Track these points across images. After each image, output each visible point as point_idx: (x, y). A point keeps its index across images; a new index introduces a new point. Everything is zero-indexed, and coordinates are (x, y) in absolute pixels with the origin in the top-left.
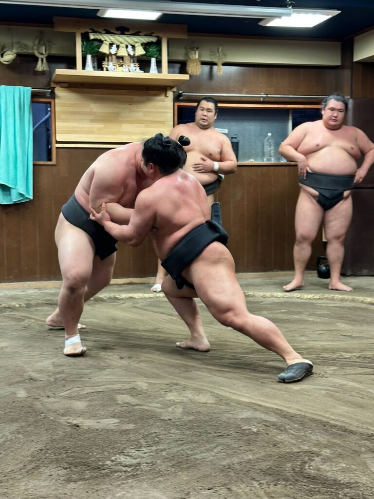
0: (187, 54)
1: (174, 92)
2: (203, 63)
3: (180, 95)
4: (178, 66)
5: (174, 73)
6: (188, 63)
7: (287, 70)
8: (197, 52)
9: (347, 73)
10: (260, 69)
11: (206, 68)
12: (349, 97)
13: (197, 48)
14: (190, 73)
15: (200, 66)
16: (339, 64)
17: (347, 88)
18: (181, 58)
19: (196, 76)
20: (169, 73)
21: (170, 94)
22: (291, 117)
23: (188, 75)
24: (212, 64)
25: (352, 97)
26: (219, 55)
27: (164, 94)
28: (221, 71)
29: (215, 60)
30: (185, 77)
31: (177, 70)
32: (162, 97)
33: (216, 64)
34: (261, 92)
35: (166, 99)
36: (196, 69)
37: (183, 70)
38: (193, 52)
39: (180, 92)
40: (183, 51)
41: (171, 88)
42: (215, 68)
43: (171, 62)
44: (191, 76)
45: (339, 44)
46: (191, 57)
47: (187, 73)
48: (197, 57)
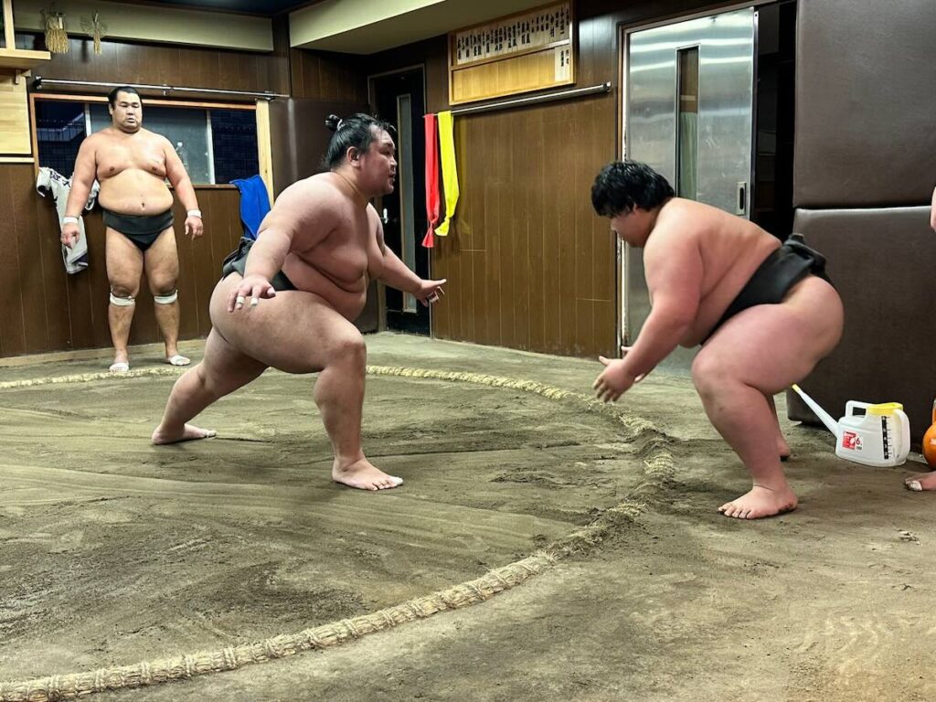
0: (44, 22)
1: (27, 78)
2: (71, 36)
3: (38, 82)
4: (32, 38)
5: (25, 48)
6: (47, 35)
7: (199, 53)
8: (60, 19)
9: (283, 63)
10: (159, 49)
11: (77, 44)
12: (288, 96)
13: (61, 14)
14: (51, 49)
15: (66, 40)
16: (272, 49)
17: (285, 84)
18: (37, 27)
19: (62, 55)
20: (16, 48)
21: (22, 80)
22: (209, 121)
23: (49, 53)
24: (85, 38)
25: (291, 96)
26: (96, 24)
27: (11, 80)
28: (99, 49)
29: (91, 33)
30: (45, 56)
31: (30, 44)
32: (9, 85)
33: (92, 39)
34: (163, 82)
35: (14, 87)
36: (60, 44)
37: (40, 44)
38: (54, 19)
39: (38, 78)
40: (38, 17)
41: (23, 71)
42: (90, 44)
43: (18, 32)
44: (52, 55)
45: (270, 20)
46: (51, 26)
47: (47, 50)
48: (61, 27)
